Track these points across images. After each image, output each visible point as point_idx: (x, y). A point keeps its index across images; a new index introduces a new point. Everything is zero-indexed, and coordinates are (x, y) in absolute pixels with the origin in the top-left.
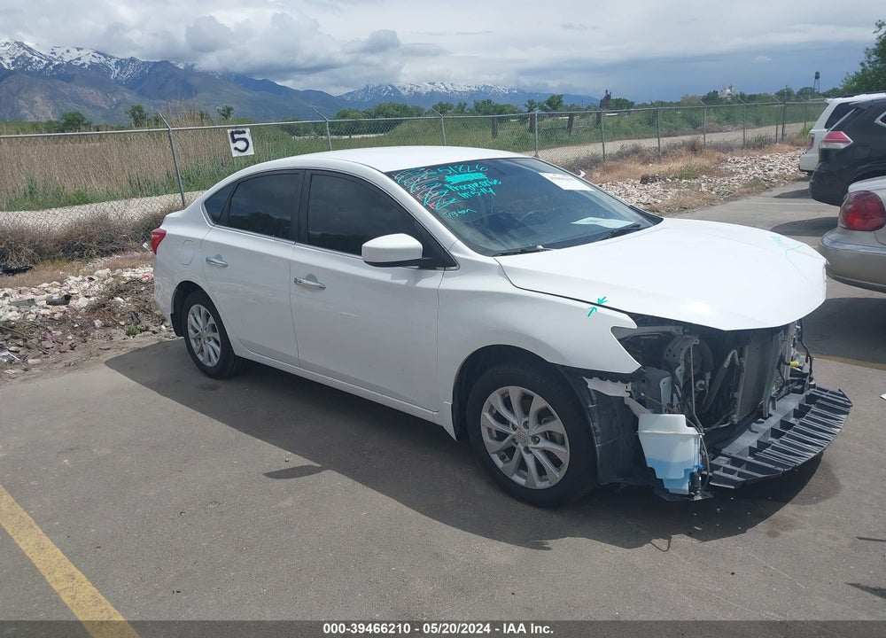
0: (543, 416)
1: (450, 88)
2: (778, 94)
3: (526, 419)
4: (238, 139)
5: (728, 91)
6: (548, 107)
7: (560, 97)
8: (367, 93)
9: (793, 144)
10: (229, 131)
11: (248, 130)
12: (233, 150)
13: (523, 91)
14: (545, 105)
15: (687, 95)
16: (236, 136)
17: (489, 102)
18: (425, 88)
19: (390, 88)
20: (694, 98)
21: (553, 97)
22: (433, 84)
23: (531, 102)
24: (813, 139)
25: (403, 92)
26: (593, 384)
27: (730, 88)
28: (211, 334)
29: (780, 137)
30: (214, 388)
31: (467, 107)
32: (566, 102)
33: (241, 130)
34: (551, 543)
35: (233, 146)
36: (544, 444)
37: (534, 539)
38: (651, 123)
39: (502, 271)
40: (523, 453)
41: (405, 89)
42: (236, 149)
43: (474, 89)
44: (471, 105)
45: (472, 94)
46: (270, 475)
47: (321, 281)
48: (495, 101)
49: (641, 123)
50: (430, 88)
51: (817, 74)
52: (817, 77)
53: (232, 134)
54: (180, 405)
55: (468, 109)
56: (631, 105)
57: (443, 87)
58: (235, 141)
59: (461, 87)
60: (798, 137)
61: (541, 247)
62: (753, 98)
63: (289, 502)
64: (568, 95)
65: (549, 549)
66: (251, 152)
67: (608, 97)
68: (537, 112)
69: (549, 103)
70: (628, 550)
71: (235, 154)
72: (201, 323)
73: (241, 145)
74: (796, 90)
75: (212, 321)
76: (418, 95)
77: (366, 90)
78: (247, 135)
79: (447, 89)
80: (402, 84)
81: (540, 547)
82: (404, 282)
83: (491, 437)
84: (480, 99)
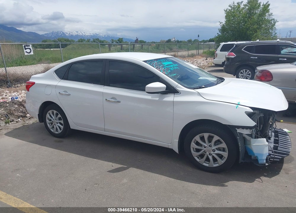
0: (218, 142)
1: (84, 34)
2: (188, 41)
3: (210, 144)
4: (27, 48)
5: (174, 39)
6: (119, 42)
7: (122, 39)
8: (53, 34)
9: (201, 56)
10: (23, 45)
11: (31, 45)
12: (25, 52)
13: (109, 36)
14: (117, 41)
15: (162, 40)
16: (26, 47)
17: (98, 39)
18: (75, 33)
19: (62, 33)
20: (164, 41)
21: (120, 38)
22: (77, 32)
23: (112, 40)
24: (217, 54)
25: (67, 34)
26: (239, 131)
27: (174, 38)
28: (58, 121)
29: (197, 54)
30: (61, 142)
31: (90, 40)
32: (124, 41)
33: (28, 45)
34: (226, 184)
35: (25, 51)
36: (217, 152)
37: (221, 184)
38: (158, 48)
39: (199, 94)
40: (209, 155)
41: (67, 33)
42: (26, 52)
43: (92, 34)
44: (92, 40)
45: (91, 36)
46: (110, 171)
47: (118, 100)
48: (100, 39)
49: (155, 48)
50: (76, 33)
51: (199, 35)
52: (198, 36)
53: (25, 46)
54: (52, 149)
55: (91, 41)
56: (145, 42)
57: (81, 33)
58: (26, 49)
59: (87, 34)
60: (202, 54)
61: (204, 86)
62: (181, 42)
63: (125, 181)
64: (124, 38)
65: (227, 186)
66: (32, 53)
67: (137, 39)
68: (115, 43)
69: (119, 40)
70: (251, 184)
71: (26, 54)
72: (54, 118)
73: (28, 51)
74: (193, 40)
75: (59, 116)
76: (72, 36)
77: (53, 33)
78: (30, 47)
79: (82, 34)
80: (66, 32)
81: (223, 186)
82: (158, 99)
83: (194, 151)
84: (95, 38)
